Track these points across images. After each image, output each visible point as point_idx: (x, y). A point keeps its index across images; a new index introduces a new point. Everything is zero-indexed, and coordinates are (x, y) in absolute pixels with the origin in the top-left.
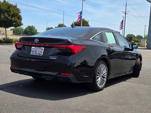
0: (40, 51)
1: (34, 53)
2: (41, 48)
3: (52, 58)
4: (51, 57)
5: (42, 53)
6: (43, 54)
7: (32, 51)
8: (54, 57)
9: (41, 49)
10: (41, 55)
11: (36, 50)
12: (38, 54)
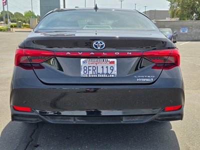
0: (107, 67)
1: (91, 72)
2: (109, 60)
3: (144, 80)
4: (141, 78)
5: (113, 70)
6: (116, 73)
7: (83, 68)
8: (147, 78)
9: (108, 63)
10: (113, 76)
11: (95, 65)
12: (103, 73)
